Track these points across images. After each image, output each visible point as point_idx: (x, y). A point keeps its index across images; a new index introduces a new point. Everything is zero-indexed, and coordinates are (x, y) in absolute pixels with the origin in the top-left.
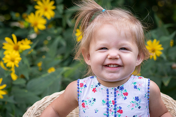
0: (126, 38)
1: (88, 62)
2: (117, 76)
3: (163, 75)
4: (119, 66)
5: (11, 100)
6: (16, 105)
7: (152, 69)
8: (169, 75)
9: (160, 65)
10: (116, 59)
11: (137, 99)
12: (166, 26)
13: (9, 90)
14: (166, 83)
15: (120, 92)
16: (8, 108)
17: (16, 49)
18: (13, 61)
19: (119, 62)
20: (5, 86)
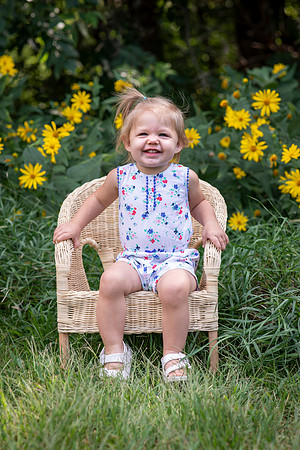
0: (166, 124)
1: (128, 149)
2: (156, 161)
3: (200, 162)
4: (158, 152)
5: (50, 187)
6: (56, 192)
8: (206, 162)
9: (198, 152)
10: (156, 144)
11: (176, 187)
12: (205, 113)
13: (49, 176)
14: (203, 171)
15: (159, 180)
16: (48, 195)
17: (56, 136)
18: (52, 148)
19: (158, 148)
20: (44, 172)
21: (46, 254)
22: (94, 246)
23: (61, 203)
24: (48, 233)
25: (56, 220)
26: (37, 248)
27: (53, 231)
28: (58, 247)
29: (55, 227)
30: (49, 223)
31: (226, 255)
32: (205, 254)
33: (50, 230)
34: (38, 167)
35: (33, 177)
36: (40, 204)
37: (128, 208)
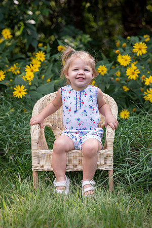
3: (106, 83)
4: (84, 79)
5: (29, 97)
6: (31, 99)
7: (100, 80)
8: (109, 83)
9: (105, 78)
10: (83, 75)
11: (91, 97)
14: (108, 88)
15: (82, 93)
16: (28, 101)
17: (32, 71)
18: (30, 77)
20: (26, 90)
21: (26, 131)
22: (50, 127)
23: (34, 105)
24: (27, 120)
25: (31, 114)
26: (21, 128)
27: (30, 119)
28: (32, 127)
29: (31, 117)
30: (27, 115)
31: (117, 132)
32: (107, 131)
33: (28, 119)
34: (23, 87)
35: (20, 92)
36: (23, 106)
37: (67, 108)
